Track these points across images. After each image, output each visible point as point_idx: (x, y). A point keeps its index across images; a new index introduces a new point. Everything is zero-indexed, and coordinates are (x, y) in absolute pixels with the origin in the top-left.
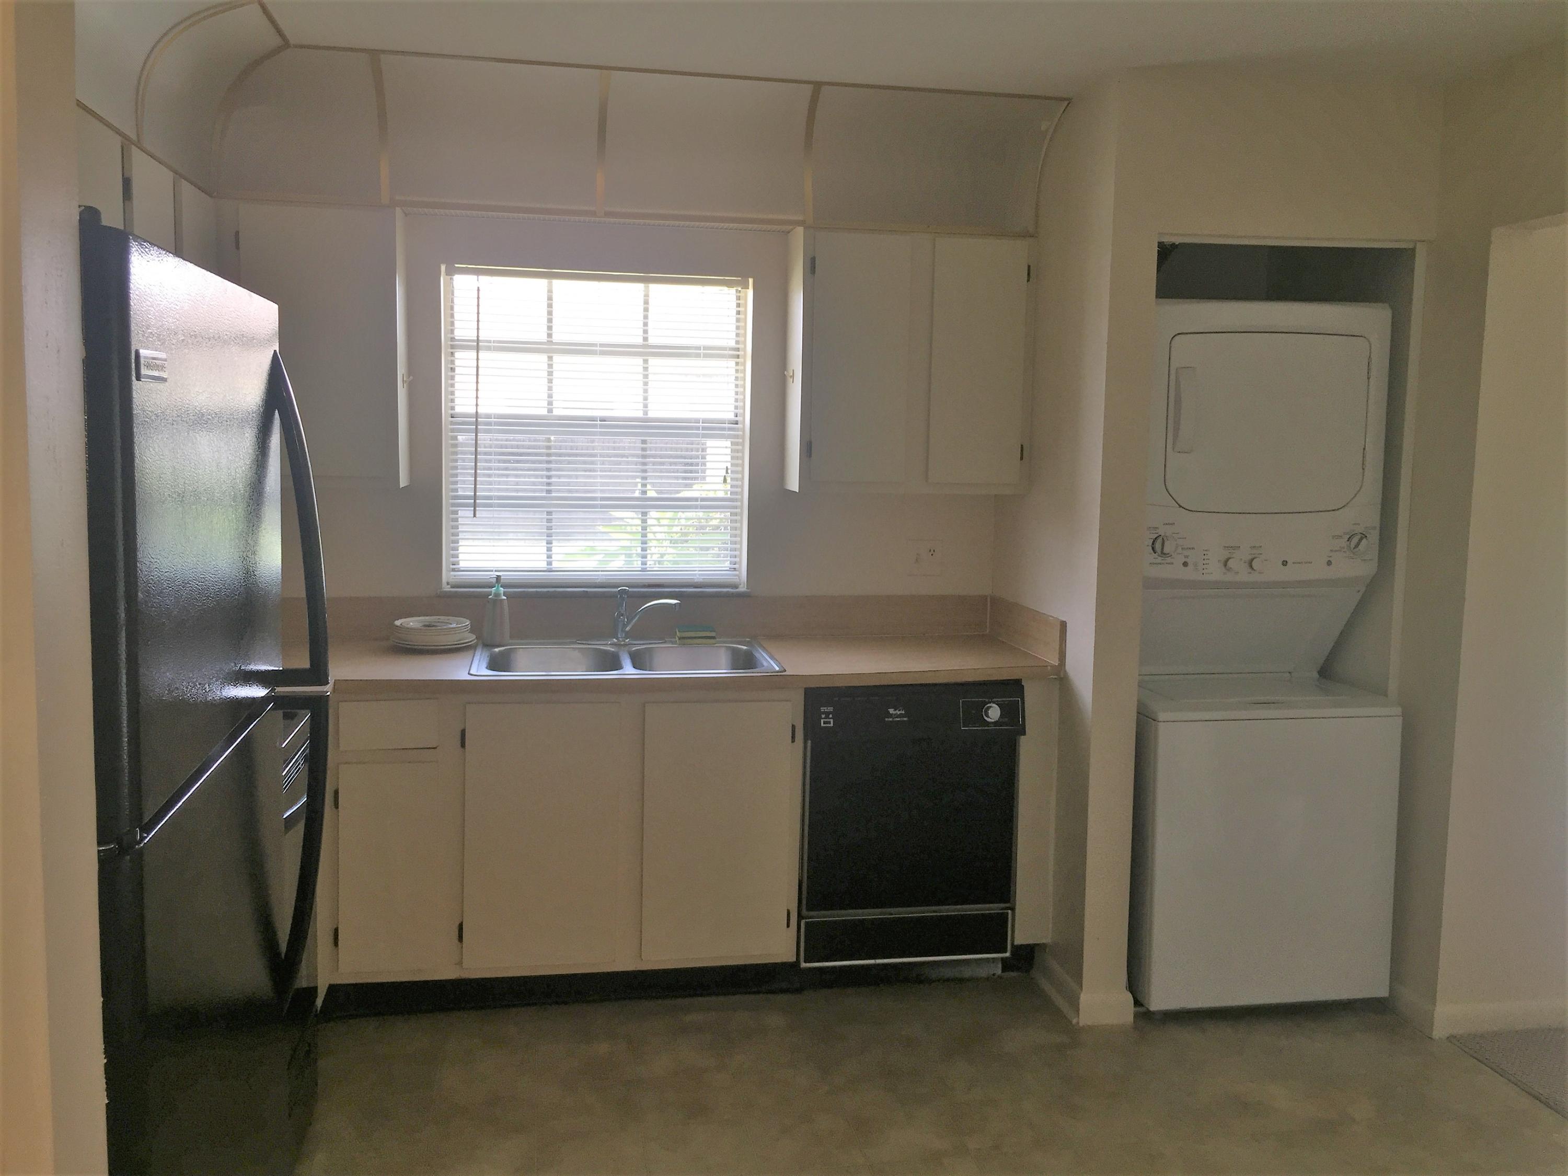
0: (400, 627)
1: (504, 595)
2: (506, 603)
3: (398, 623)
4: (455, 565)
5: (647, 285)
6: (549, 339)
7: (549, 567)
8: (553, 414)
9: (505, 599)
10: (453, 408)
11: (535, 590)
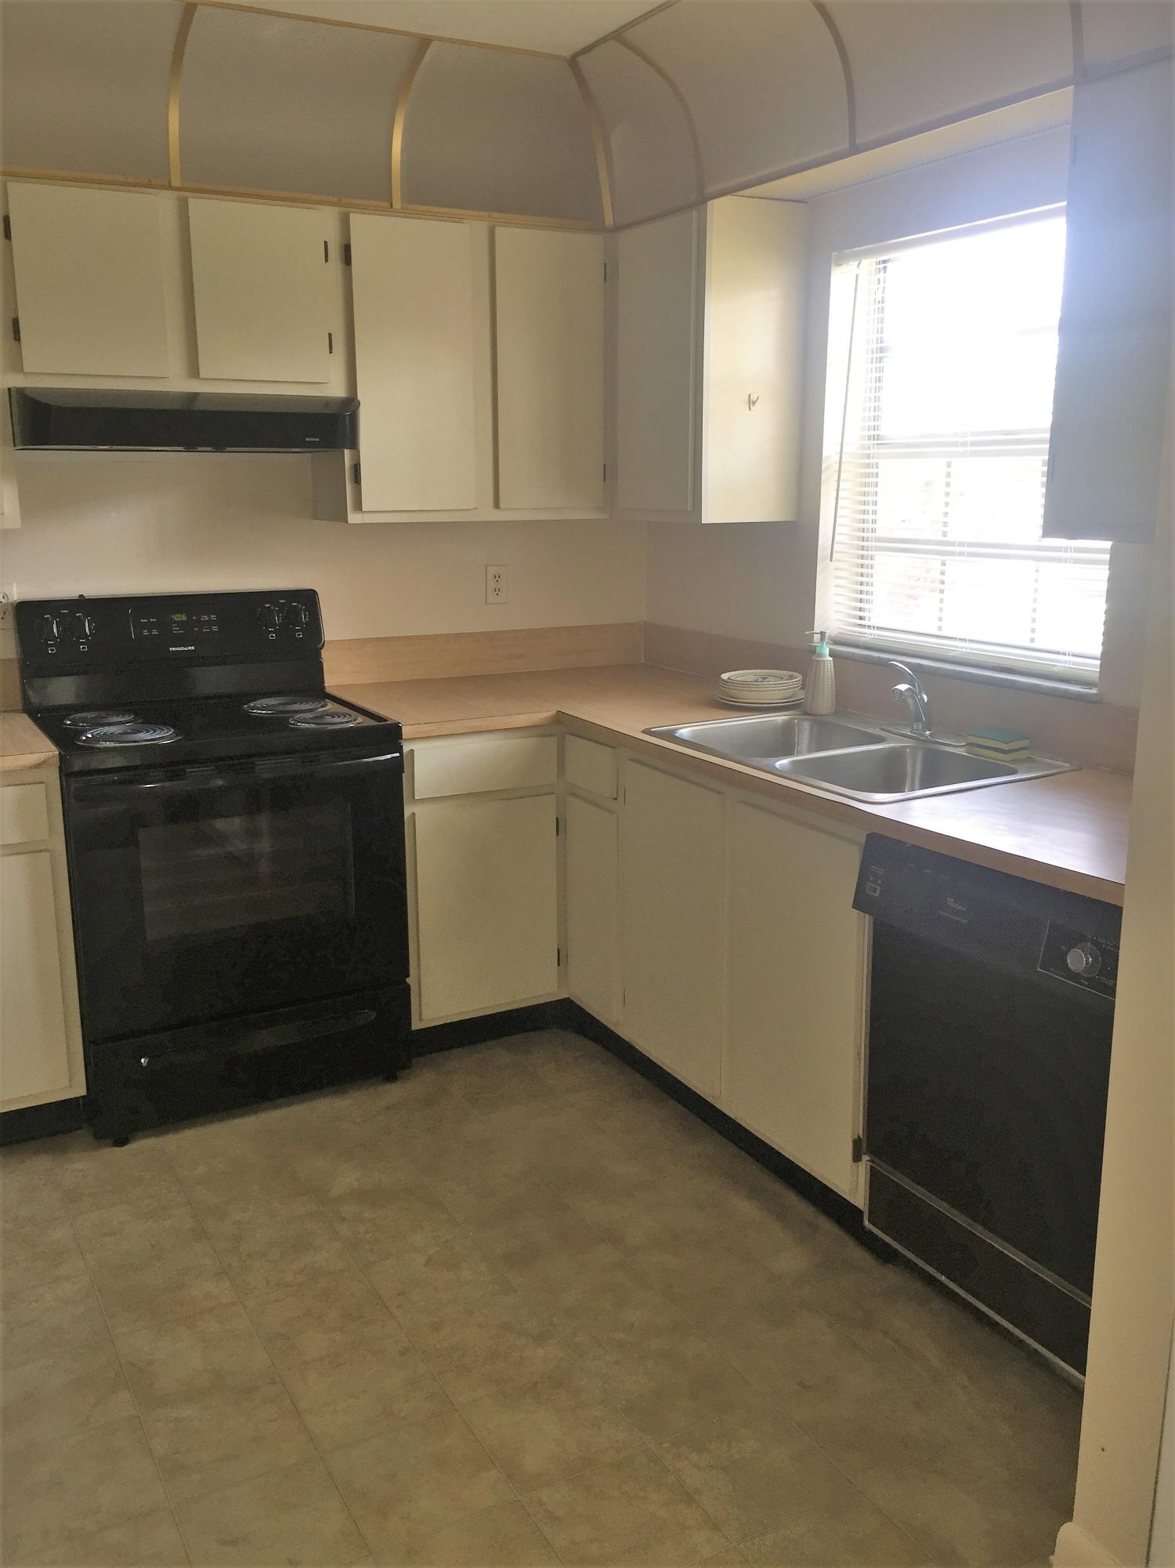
0: (728, 681)
1: (829, 656)
9: (829, 660)
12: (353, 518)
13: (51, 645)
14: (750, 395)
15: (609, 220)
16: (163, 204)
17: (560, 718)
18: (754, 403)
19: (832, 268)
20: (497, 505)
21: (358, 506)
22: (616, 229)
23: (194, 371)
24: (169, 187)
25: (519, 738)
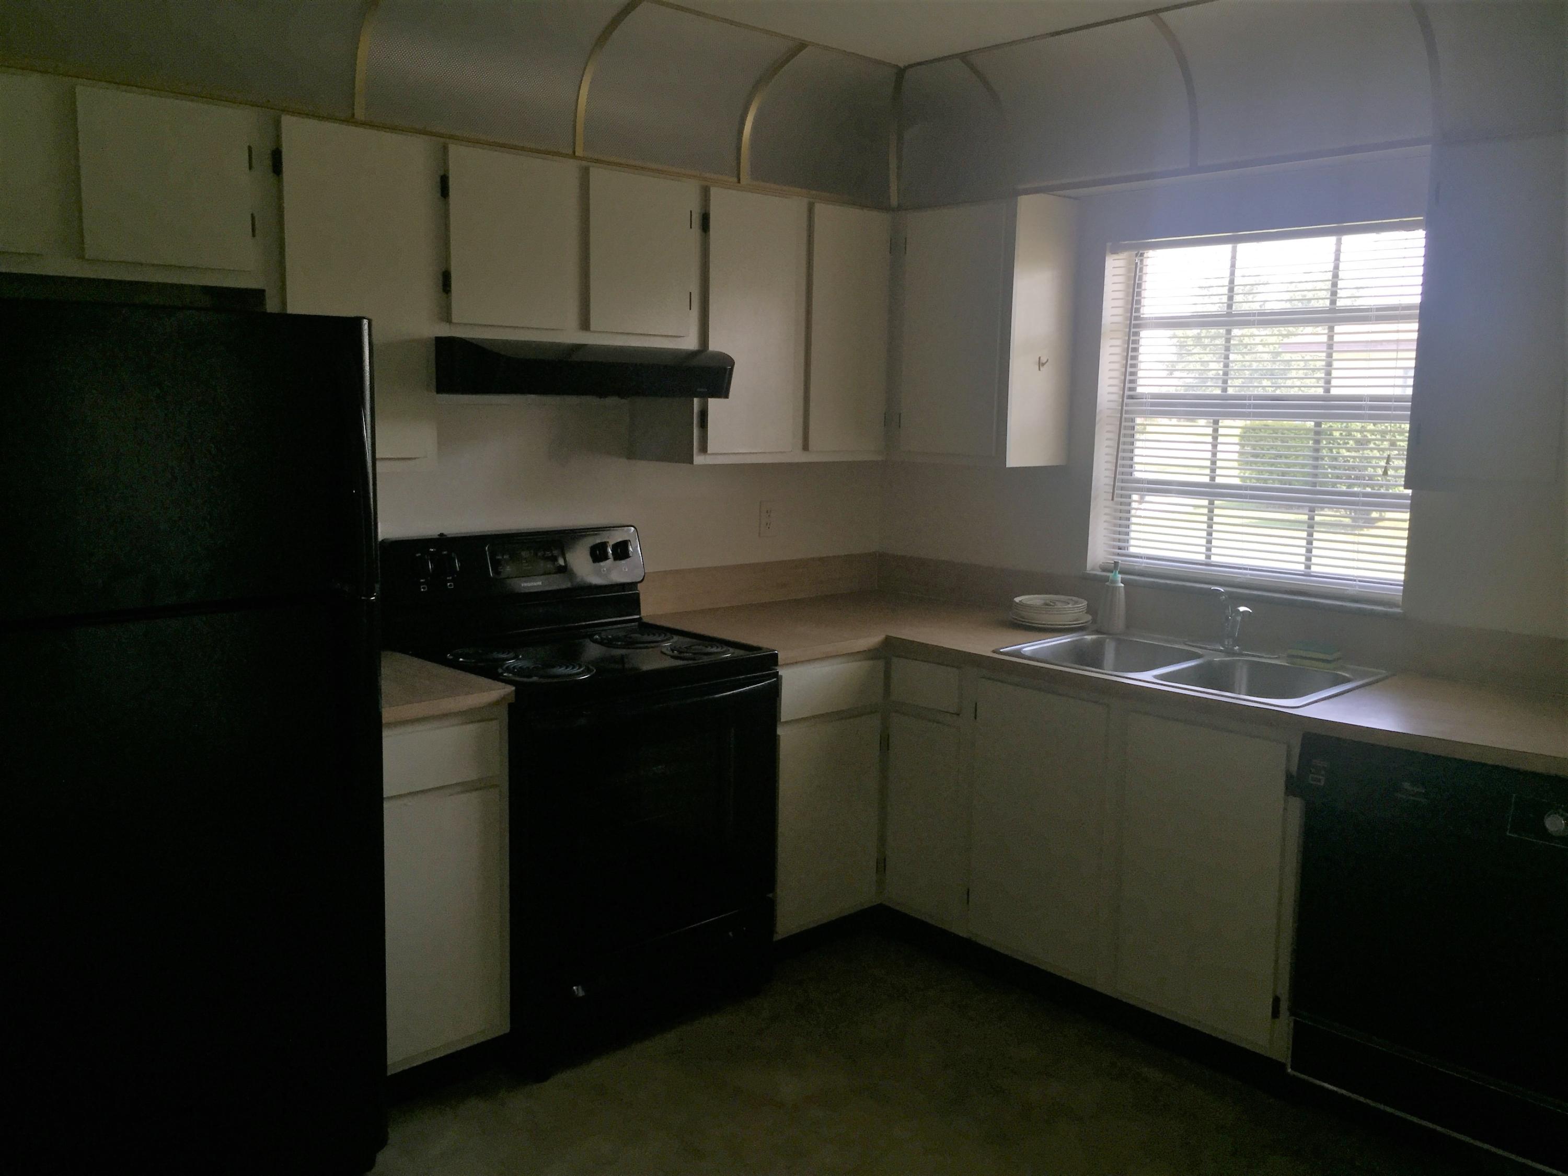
0: (1021, 604)
1: (1122, 583)
2: (1122, 591)
3: (1017, 600)
4: (1120, 549)
5: (1339, 237)
6: (1229, 311)
7: (1208, 560)
8: (1228, 393)
9: (1121, 587)
10: (1134, 389)
11: (1152, 580)
12: (699, 459)
13: (423, 584)
14: (1040, 358)
15: (894, 201)
16: (568, 171)
17: (889, 642)
18: (1043, 364)
19: (1107, 258)
20: (806, 447)
21: (704, 449)
22: (900, 208)
23: (585, 325)
24: (574, 156)
25: (856, 661)
